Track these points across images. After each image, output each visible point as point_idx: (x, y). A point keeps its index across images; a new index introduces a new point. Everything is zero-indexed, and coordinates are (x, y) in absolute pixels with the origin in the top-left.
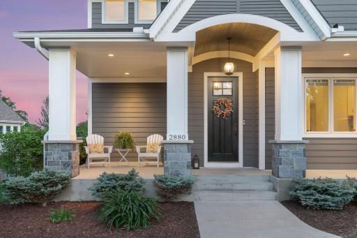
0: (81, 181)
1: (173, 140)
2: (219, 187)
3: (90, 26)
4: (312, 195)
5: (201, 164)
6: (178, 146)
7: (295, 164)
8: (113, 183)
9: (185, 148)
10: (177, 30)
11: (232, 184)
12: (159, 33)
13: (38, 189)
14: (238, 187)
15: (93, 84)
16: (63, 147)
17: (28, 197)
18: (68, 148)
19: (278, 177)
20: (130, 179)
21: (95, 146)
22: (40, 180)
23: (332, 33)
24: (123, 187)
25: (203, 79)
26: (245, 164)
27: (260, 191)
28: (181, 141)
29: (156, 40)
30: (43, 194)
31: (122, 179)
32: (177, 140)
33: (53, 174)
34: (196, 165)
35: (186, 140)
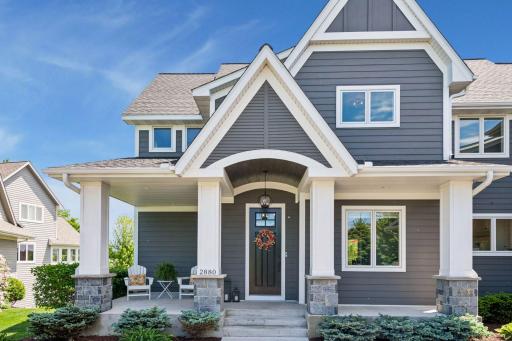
0: (110, 316)
1: (204, 276)
2: (250, 322)
3: (137, 155)
4: (335, 333)
5: (242, 296)
6: (208, 282)
7: (327, 300)
8: (135, 320)
9: (215, 284)
10: (204, 166)
11: (264, 319)
12: (186, 169)
13: (61, 324)
14: (270, 322)
15: (140, 213)
16: (93, 282)
17: (51, 333)
18: (98, 282)
19: (310, 313)
20: (153, 316)
21: (137, 277)
22: (64, 317)
23: (358, 170)
24: (144, 324)
25: (244, 210)
26: (287, 297)
27: (292, 327)
28: (212, 276)
29: (184, 176)
30: (66, 330)
31: (144, 316)
32: (208, 276)
33: (76, 310)
34: (236, 298)
35: (218, 274)
